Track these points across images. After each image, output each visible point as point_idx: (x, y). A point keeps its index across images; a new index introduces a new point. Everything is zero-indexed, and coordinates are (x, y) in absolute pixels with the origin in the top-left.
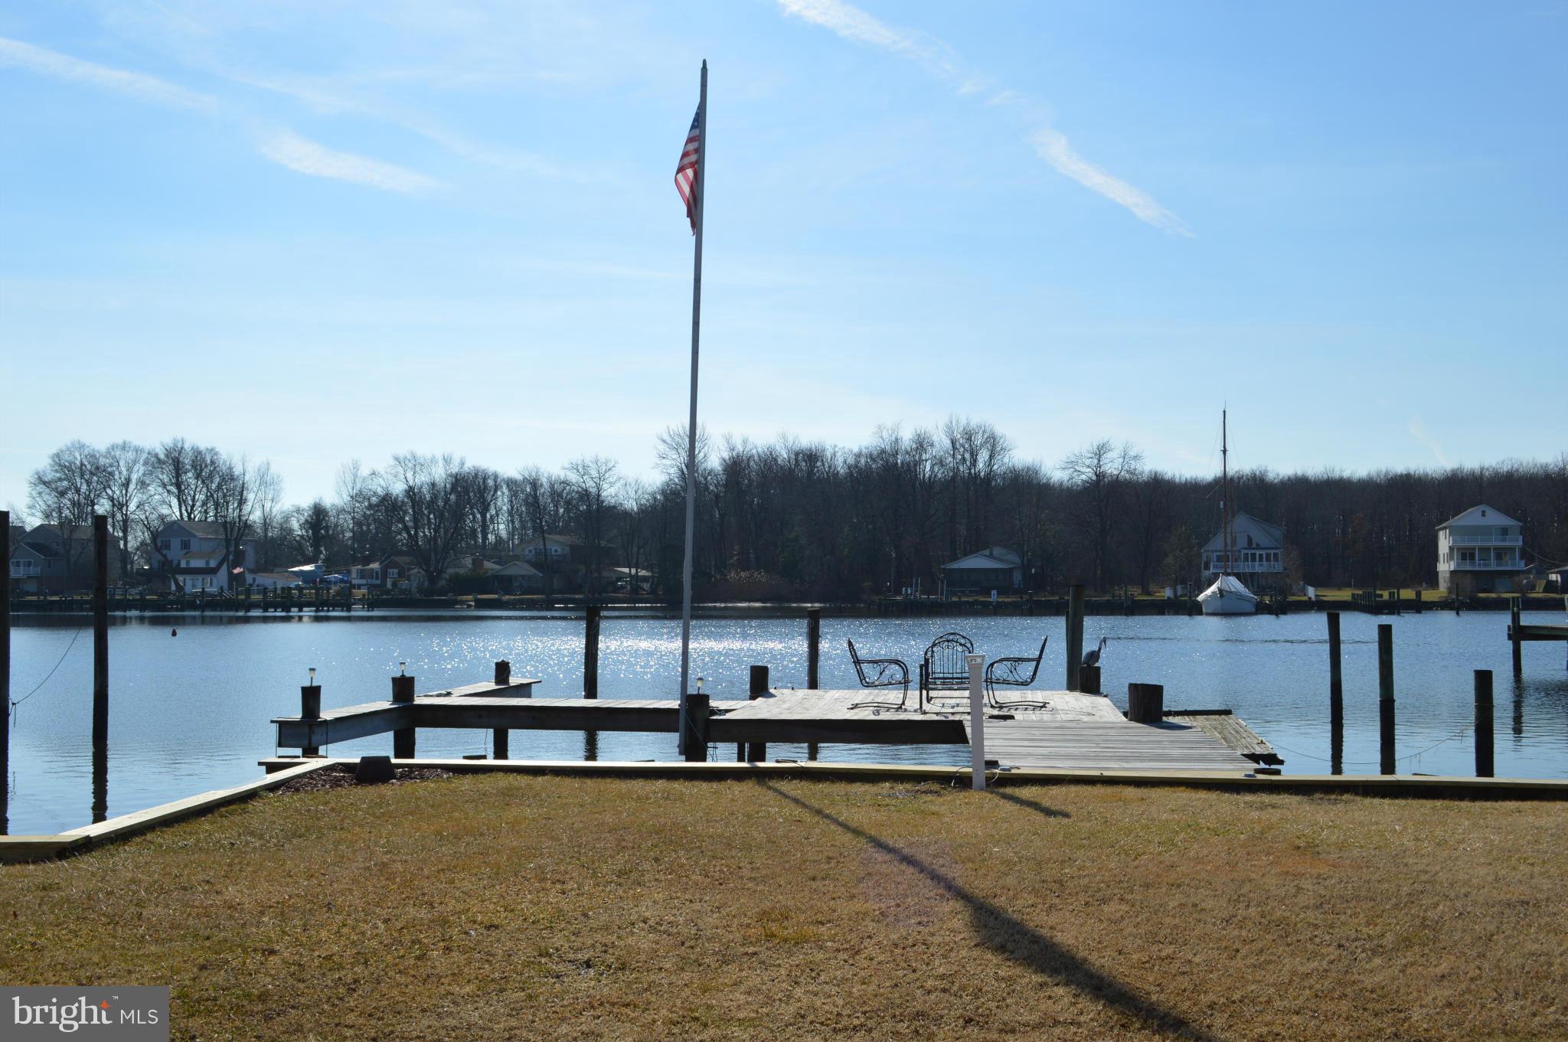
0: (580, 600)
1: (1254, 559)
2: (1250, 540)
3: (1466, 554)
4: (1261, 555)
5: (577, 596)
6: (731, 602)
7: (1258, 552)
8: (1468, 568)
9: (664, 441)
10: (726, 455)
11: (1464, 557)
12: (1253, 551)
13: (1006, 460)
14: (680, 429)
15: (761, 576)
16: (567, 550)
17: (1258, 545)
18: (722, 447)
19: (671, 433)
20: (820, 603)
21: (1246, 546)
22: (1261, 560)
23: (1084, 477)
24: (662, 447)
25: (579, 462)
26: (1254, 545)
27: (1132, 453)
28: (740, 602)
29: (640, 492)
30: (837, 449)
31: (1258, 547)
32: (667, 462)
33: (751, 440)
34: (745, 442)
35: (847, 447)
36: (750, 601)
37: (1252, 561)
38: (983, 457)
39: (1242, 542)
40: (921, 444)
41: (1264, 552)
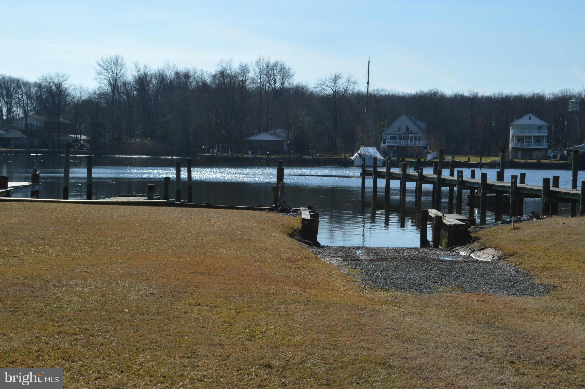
0: (46, 152)
1: (408, 139)
2: (407, 128)
3: (520, 139)
4: (412, 137)
5: (44, 150)
6: (130, 155)
7: (410, 135)
8: (519, 147)
9: (100, 65)
10: (136, 74)
11: (519, 140)
12: (408, 135)
13: (291, 81)
14: (109, 58)
15: (148, 141)
16: (43, 125)
17: (411, 131)
18: (133, 70)
19: (104, 60)
20: (177, 156)
21: (406, 132)
22: (411, 140)
23: (327, 92)
24: (99, 68)
25: (47, 76)
26: (409, 132)
27: (352, 80)
28: (135, 154)
29: (83, 93)
30: (203, 72)
31: (412, 132)
32: (102, 77)
33: (149, 66)
34: (146, 67)
35: (209, 71)
36: (140, 155)
37: (407, 140)
38: (278, 78)
39: (404, 130)
40: (244, 71)
41: (413, 135)
